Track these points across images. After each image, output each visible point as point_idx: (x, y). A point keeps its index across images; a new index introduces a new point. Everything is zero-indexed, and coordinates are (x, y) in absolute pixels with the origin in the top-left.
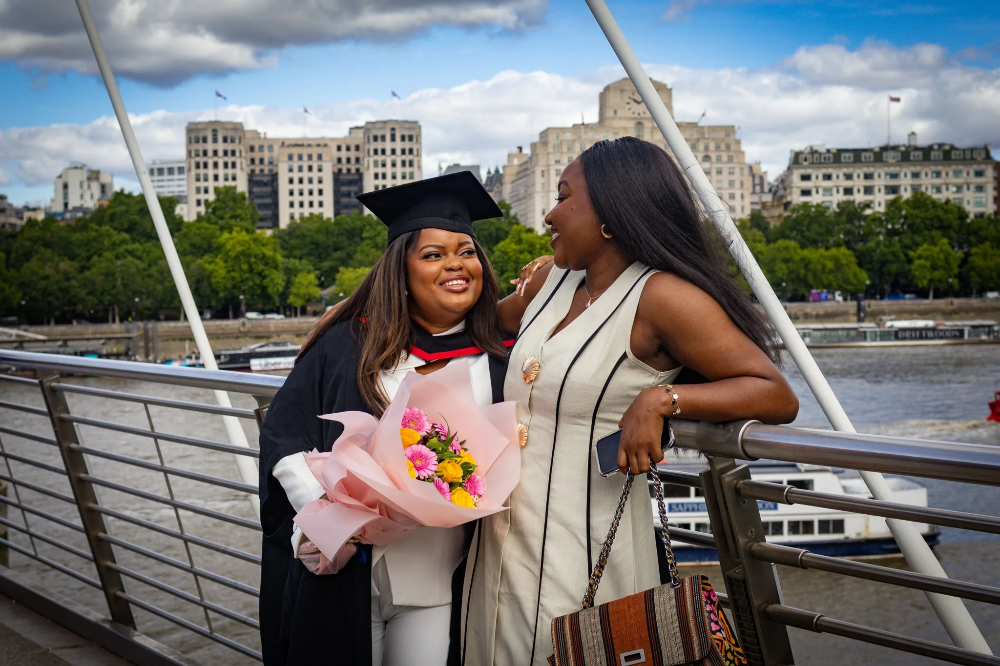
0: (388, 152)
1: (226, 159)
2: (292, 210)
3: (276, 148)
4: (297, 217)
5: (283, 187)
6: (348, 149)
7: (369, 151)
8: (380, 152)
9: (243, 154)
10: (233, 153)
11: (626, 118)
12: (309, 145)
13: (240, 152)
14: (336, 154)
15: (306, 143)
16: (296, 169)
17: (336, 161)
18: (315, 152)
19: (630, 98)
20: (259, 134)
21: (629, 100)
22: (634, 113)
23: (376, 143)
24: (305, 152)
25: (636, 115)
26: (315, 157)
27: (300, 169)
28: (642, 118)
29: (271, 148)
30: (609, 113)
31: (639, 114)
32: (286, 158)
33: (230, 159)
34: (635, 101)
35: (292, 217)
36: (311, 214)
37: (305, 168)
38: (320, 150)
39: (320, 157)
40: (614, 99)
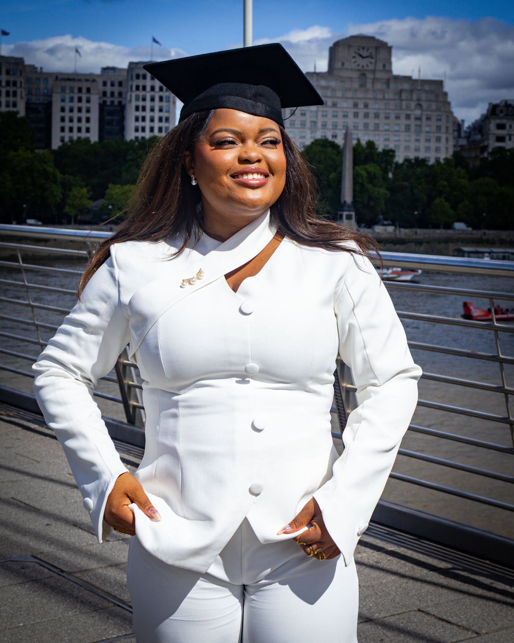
0: (148, 88)
1: (8, 88)
2: (62, 134)
3: (51, 81)
4: (67, 139)
5: (56, 115)
6: (113, 85)
7: (131, 87)
8: (141, 88)
9: (23, 85)
10: (15, 84)
11: (352, 70)
12: (79, 80)
13: (21, 83)
14: (101, 88)
15: (76, 78)
16: (67, 99)
17: (101, 95)
18: (84, 85)
19: (355, 53)
20: (36, 68)
21: (354, 55)
22: (358, 65)
23: (137, 81)
24: (77, 85)
25: (360, 67)
26: (84, 90)
27: (72, 100)
28: (365, 70)
29: (46, 79)
30: (338, 65)
31: (363, 67)
32: (59, 90)
33: (11, 89)
34: (360, 55)
35: (62, 140)
36: (79, 138)
37: (76, 99)
38: (88, 85)
39: (88, 90)
40: (342, 53)
